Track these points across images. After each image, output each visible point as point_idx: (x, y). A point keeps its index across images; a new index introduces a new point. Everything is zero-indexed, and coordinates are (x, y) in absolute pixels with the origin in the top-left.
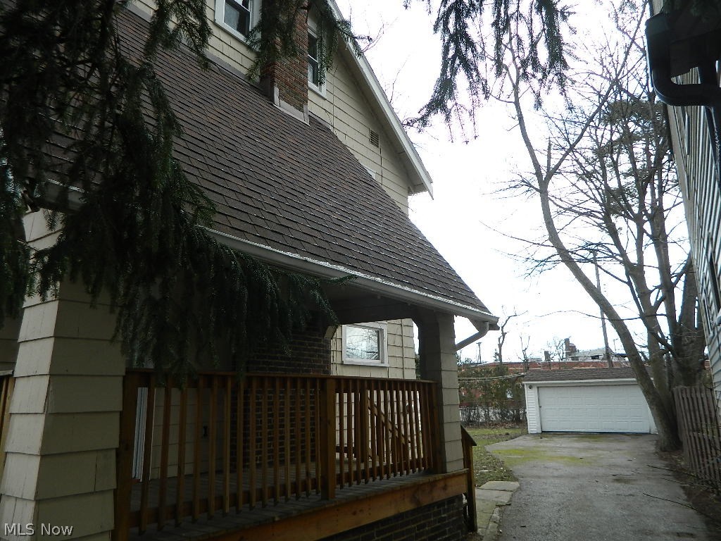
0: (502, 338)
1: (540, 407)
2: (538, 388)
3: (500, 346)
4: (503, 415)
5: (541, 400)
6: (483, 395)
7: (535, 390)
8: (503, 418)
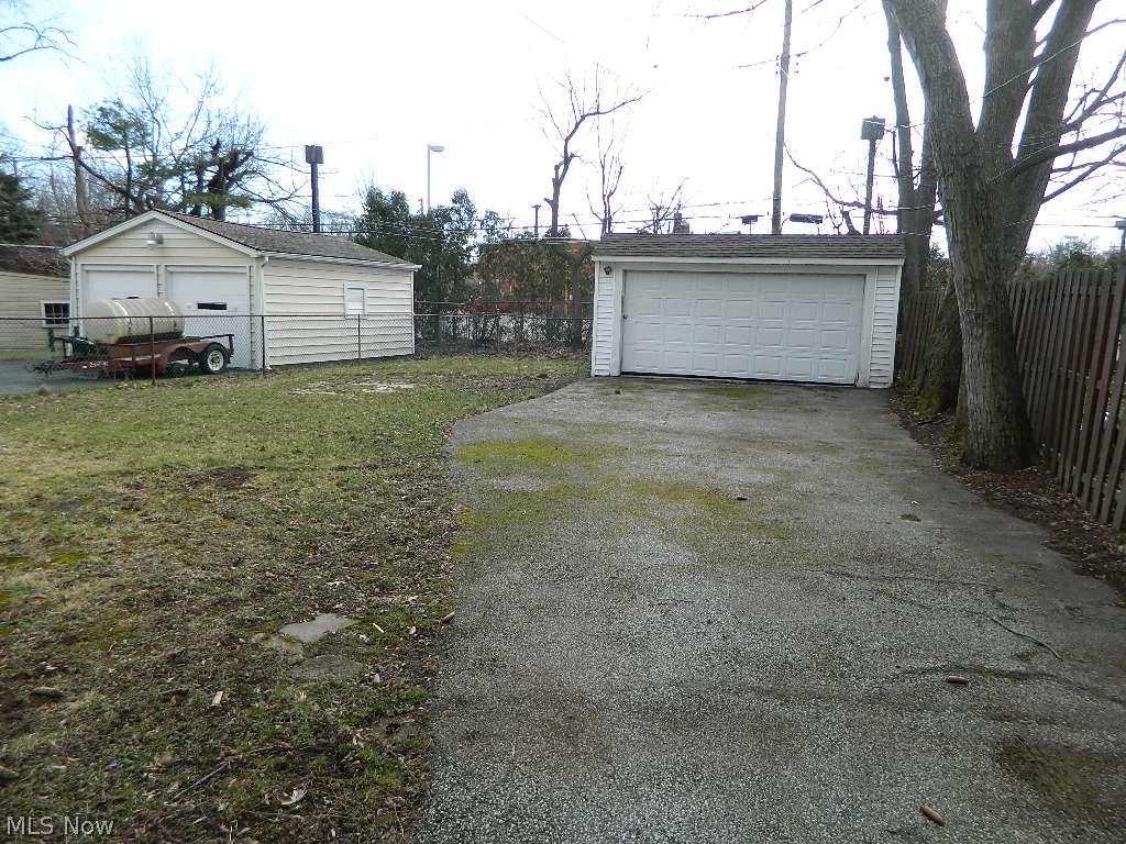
0: (562, 167)
1: (624, 317)
2: (625, 271)
3: (557, 183)
4: (550, 330)
5: (627, 302)
6: (515, 290)
7: (617, 277)
8: (549, 336)
